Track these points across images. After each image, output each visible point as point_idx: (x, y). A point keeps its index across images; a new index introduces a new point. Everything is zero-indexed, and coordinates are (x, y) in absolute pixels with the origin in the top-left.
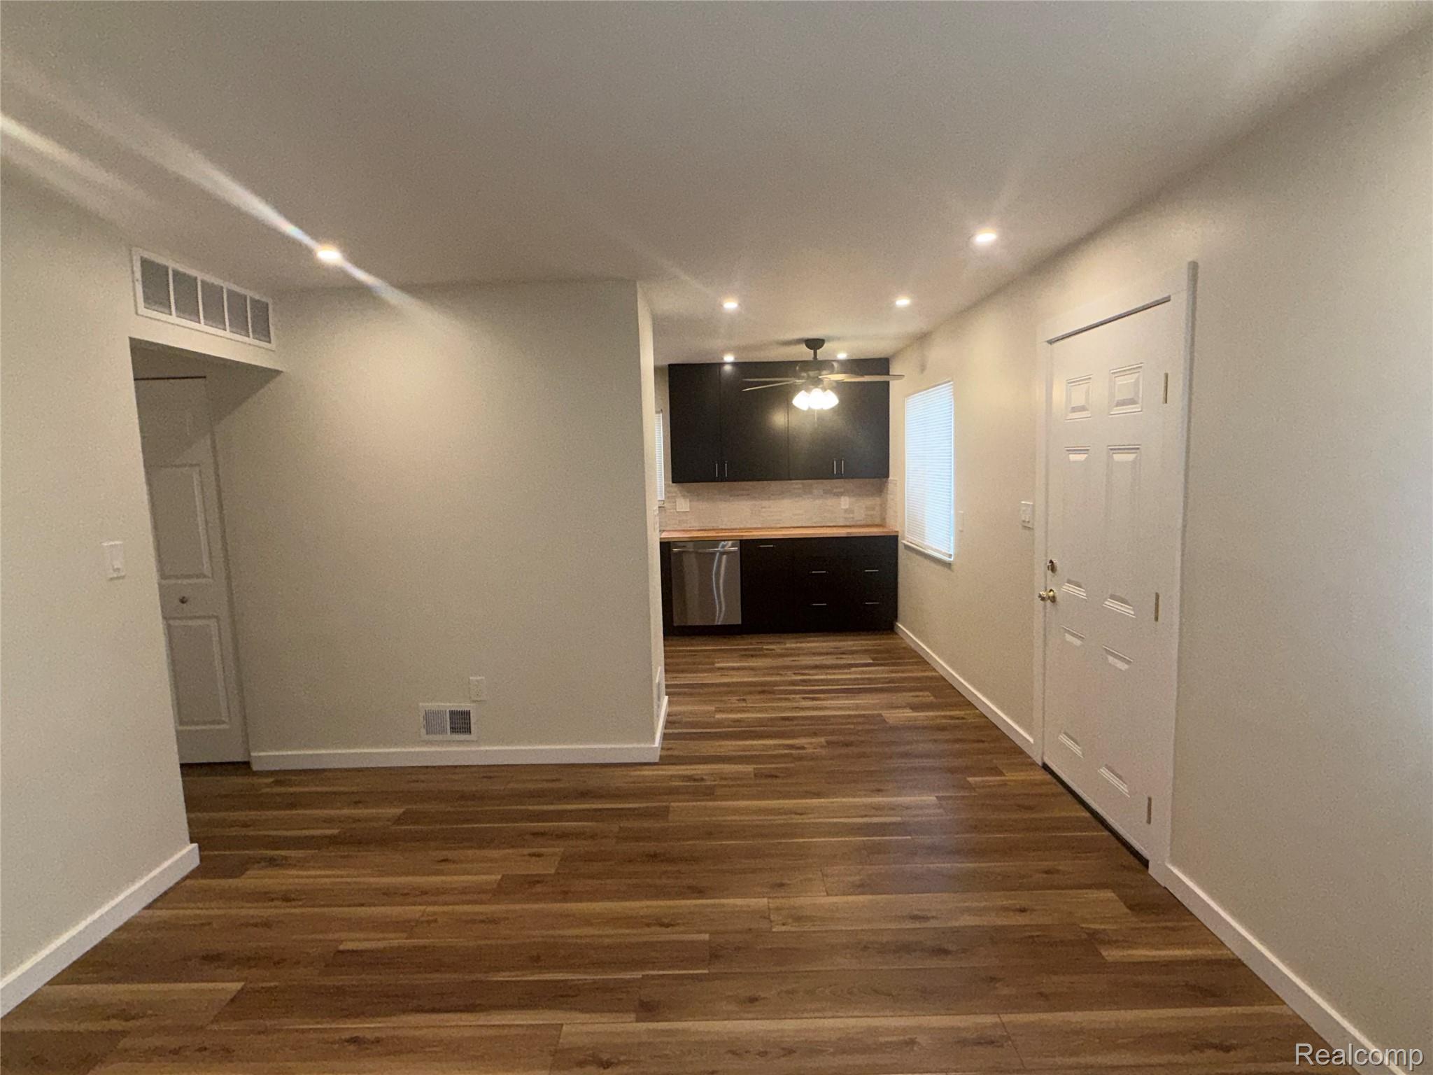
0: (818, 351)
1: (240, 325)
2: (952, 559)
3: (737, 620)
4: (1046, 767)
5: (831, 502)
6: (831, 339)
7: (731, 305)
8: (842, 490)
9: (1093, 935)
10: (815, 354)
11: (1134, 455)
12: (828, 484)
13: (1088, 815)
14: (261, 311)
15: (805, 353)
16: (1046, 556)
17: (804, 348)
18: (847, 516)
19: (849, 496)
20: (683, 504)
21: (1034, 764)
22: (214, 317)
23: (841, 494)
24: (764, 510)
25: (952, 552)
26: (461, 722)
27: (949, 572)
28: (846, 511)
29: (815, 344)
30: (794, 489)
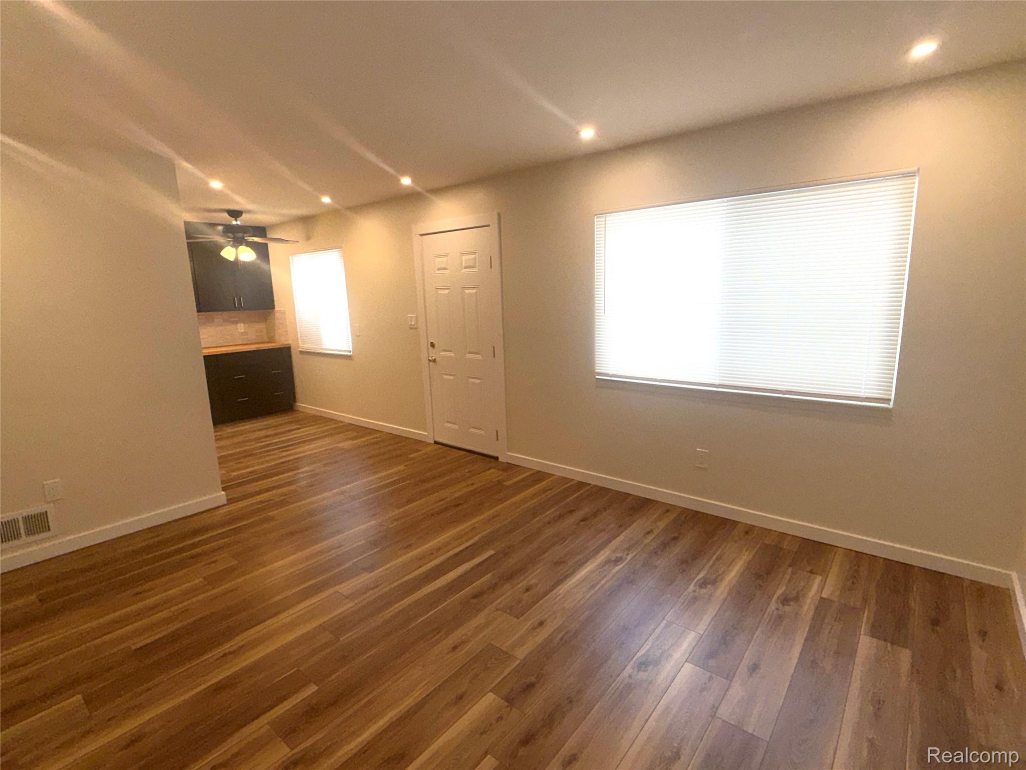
0: (238, 219)
2: (351, 353)
4: (436, 443)
5: (230, 328)
7: (216, 185)
8: (238, 319)
9: (498, 481)
10: (236, 221)
11: (475, 290)
13: (464, 452)
16: (428, 340)
18: (242, 338)
19: (244, 323)
21: (429, 444)
23: (238, 322)
25: (351, 349)
27: (350, 361)
28: (242, 333)
29: (236, 214)
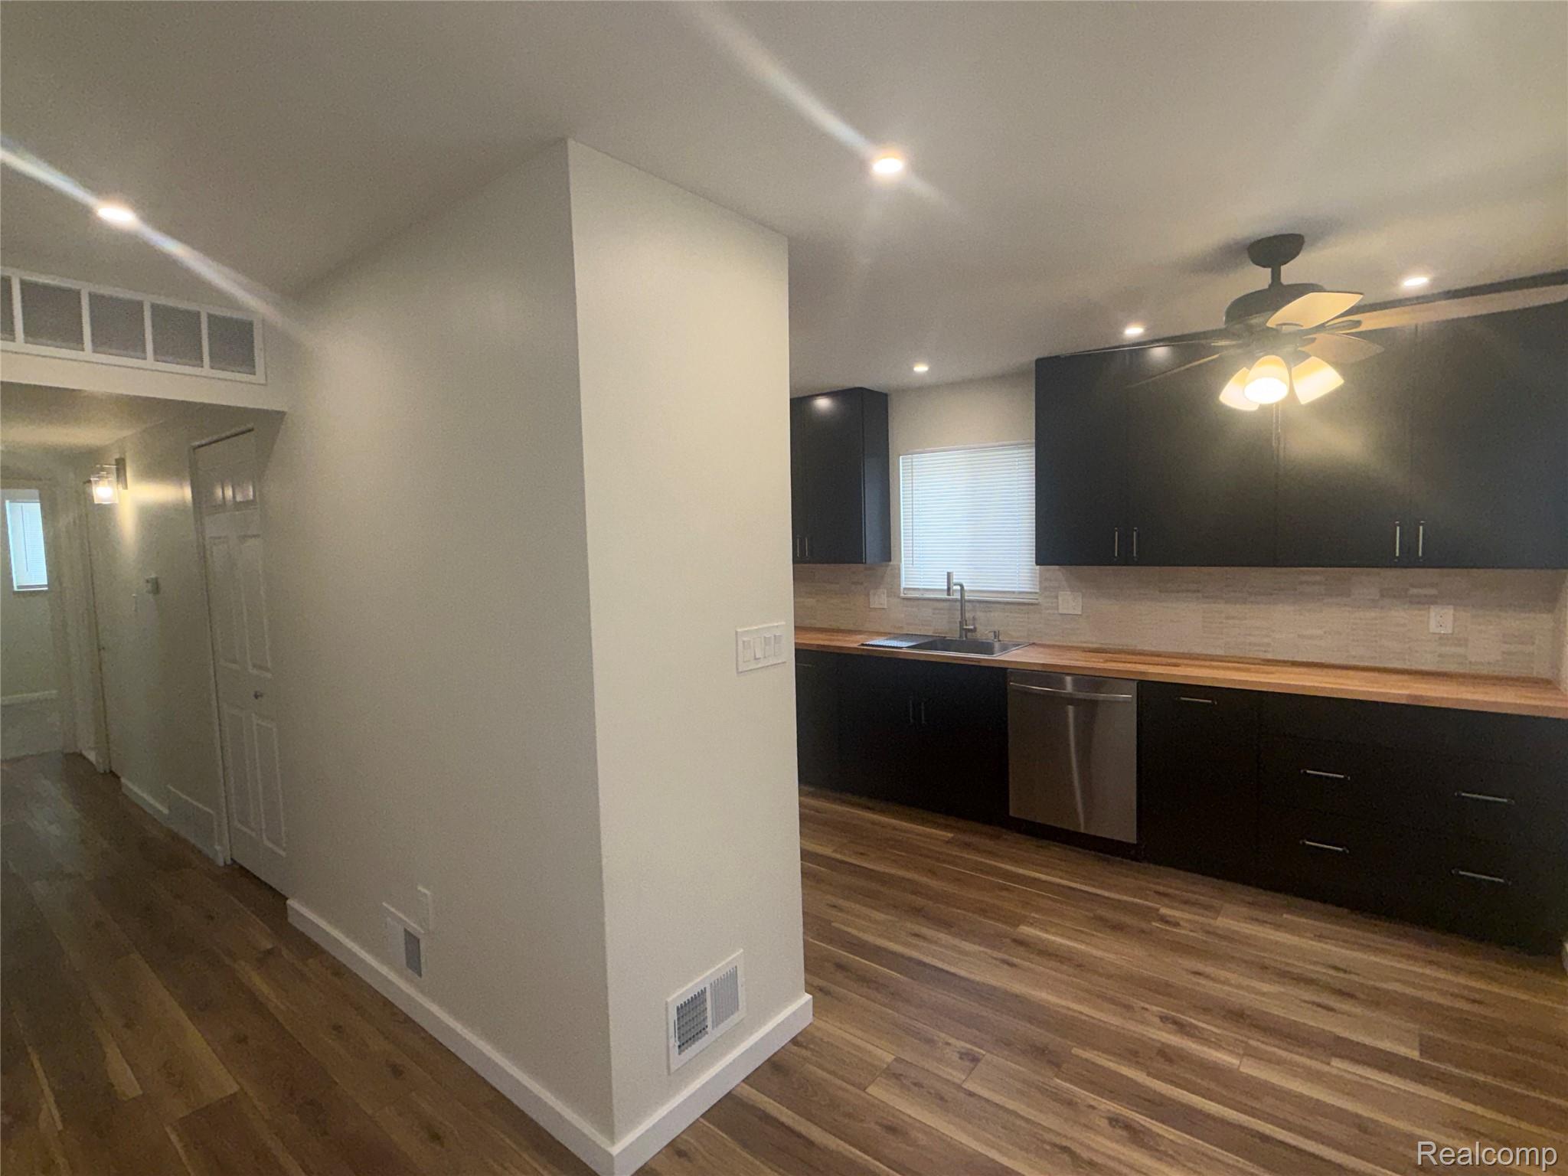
0: (1283, 268)
5: (1400, 616)
8: (1433, 592)
10: (1276, 276)
12: (1391, 576)
18: (1445, 650)
20: (1070, 602)
23: (1432, 601)
24: (1231, 622)
28: (1442, 639)
30: (1301, 583)
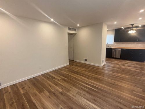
1: (74, 31)
3: (120, 58)
6: (135, 24)
7: (115, 23)
14: (76, 29)
15: (131, 26)
17: (131, 25)
20: (116, 44)
22: (72, 30)
26: (86, 60)
28: (140, 46)
29: (132, 25)
